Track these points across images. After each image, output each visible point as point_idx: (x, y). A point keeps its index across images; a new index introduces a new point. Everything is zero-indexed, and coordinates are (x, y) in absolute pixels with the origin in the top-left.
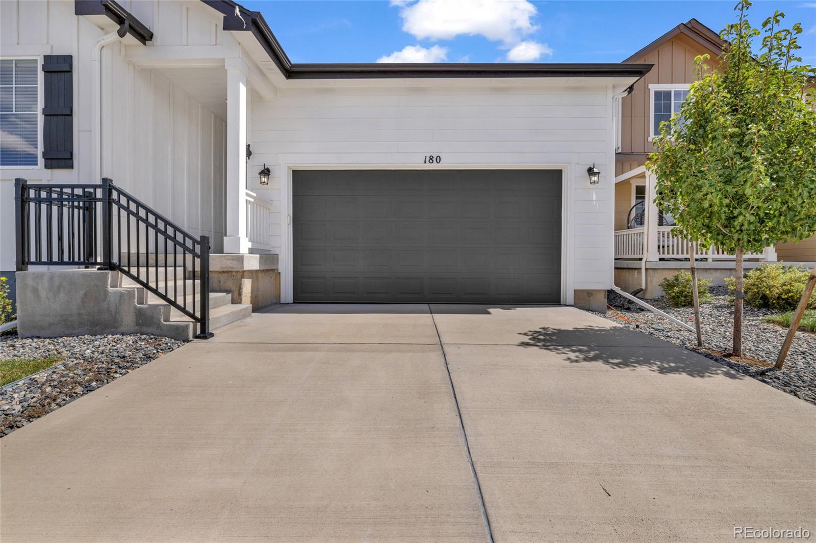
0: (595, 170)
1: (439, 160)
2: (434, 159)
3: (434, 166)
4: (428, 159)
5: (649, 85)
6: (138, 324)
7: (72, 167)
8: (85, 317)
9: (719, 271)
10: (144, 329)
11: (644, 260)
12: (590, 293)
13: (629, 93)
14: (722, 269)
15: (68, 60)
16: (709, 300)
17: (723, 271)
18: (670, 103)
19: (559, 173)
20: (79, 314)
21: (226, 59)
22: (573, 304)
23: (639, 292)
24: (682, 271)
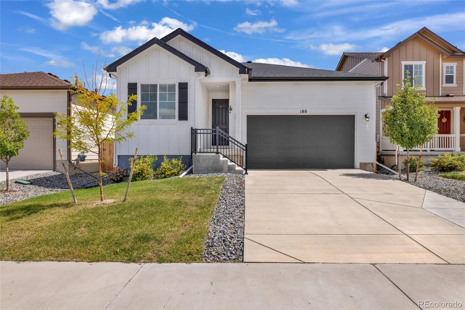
0: (368, 116)
1: (306, 111)
2: (304, 111)
3: (304, 114)
4: (302, 111)
5: (401, 62)
6: (229, 170)
7: (187, 120)
8: (213, 168)
9: (433, 156)
10: (230, 171)
11: (397, 151)
12: (366, 164)
13: (381, 85)
14: (435, 155)
15: (186, 84)
16: (424, 169)
17: (435, 156)
18: (412, 71)
19: (354, 116)
20: (212, 167)
21: (236, 81)
22: (359, 168)
23: (394, 166)
24: (412, 156)
